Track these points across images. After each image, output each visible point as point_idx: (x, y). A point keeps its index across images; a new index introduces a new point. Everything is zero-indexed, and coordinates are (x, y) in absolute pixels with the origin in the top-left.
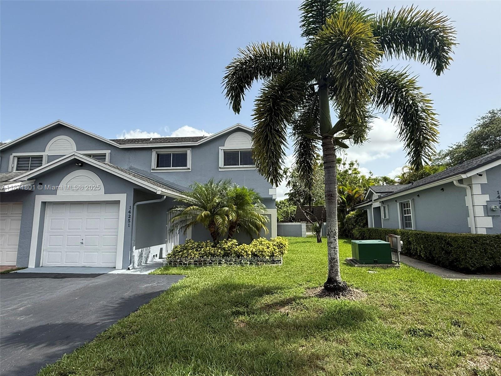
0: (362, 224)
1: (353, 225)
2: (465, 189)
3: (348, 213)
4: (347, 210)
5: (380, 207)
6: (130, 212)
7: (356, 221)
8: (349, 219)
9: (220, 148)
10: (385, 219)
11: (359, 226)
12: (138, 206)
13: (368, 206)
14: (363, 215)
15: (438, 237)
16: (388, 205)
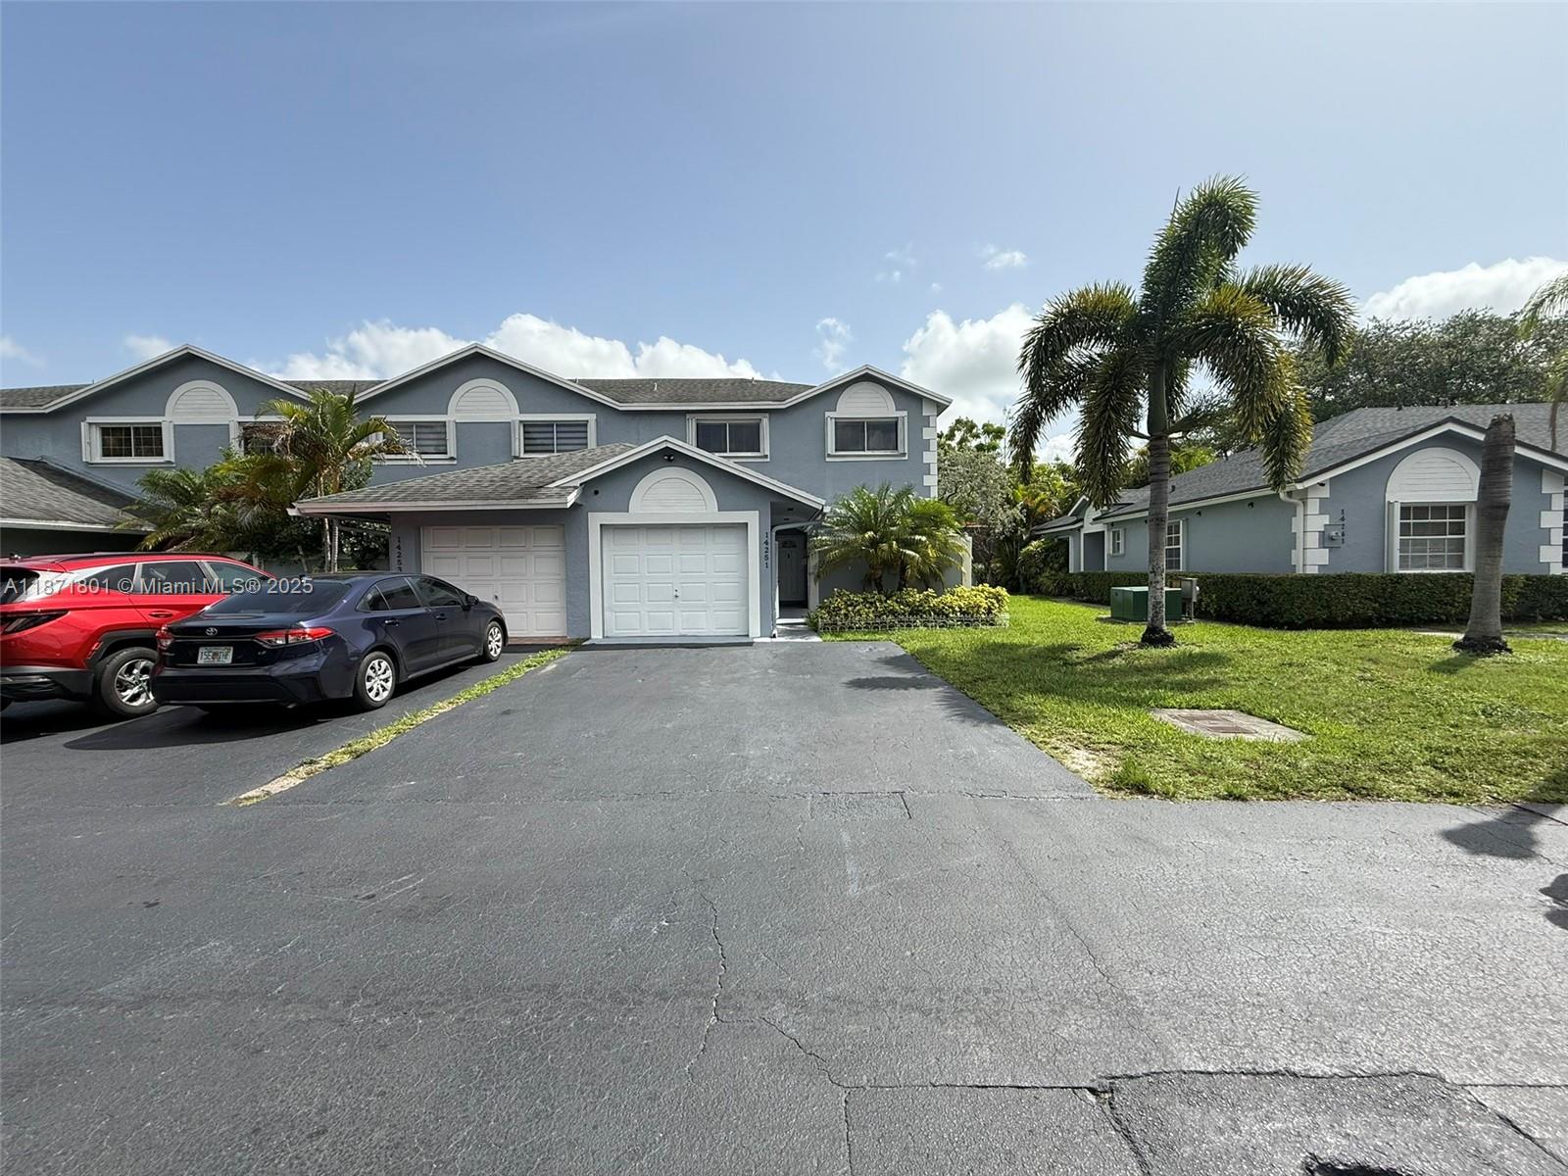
0: (1056, 566)
1: (1037, 567)
2: (1294, 506)
3: (1027, 543)
4: (1024, 538)
5: (1103, 532)
6: (766, 543)
7: (1044, 561)
8: (1030, 555)
9: (827, 414)
10: (1116, 554)
11: (1051, 569)
12: (778, 533)
13: (1071, 530)
14: (1058, 548)
15: (1248, 580)
16: (1125, 530)
